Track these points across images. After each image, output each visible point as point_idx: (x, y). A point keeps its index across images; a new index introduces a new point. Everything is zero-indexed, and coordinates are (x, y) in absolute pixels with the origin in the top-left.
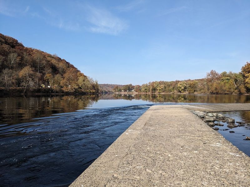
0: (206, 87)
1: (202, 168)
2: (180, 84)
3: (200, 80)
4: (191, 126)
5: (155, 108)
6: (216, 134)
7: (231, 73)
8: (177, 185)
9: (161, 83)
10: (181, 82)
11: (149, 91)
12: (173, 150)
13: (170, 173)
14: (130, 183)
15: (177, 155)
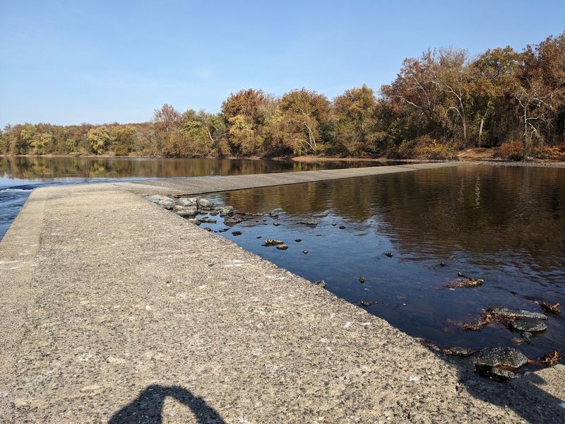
0: (154, 141)
1: (232, 318)
2: (95, 134)
3: (140, 125)
4: (161, 231)
5: (45, 194)
6: (221, 242)
7: (202, 113)
8: (203, 375)
9: (40, 129)
10: (95, 128)
11: (8, 150)
12: (151, 294)
13: (174, 350)
14: (80, 410)
15: (167, 304)
